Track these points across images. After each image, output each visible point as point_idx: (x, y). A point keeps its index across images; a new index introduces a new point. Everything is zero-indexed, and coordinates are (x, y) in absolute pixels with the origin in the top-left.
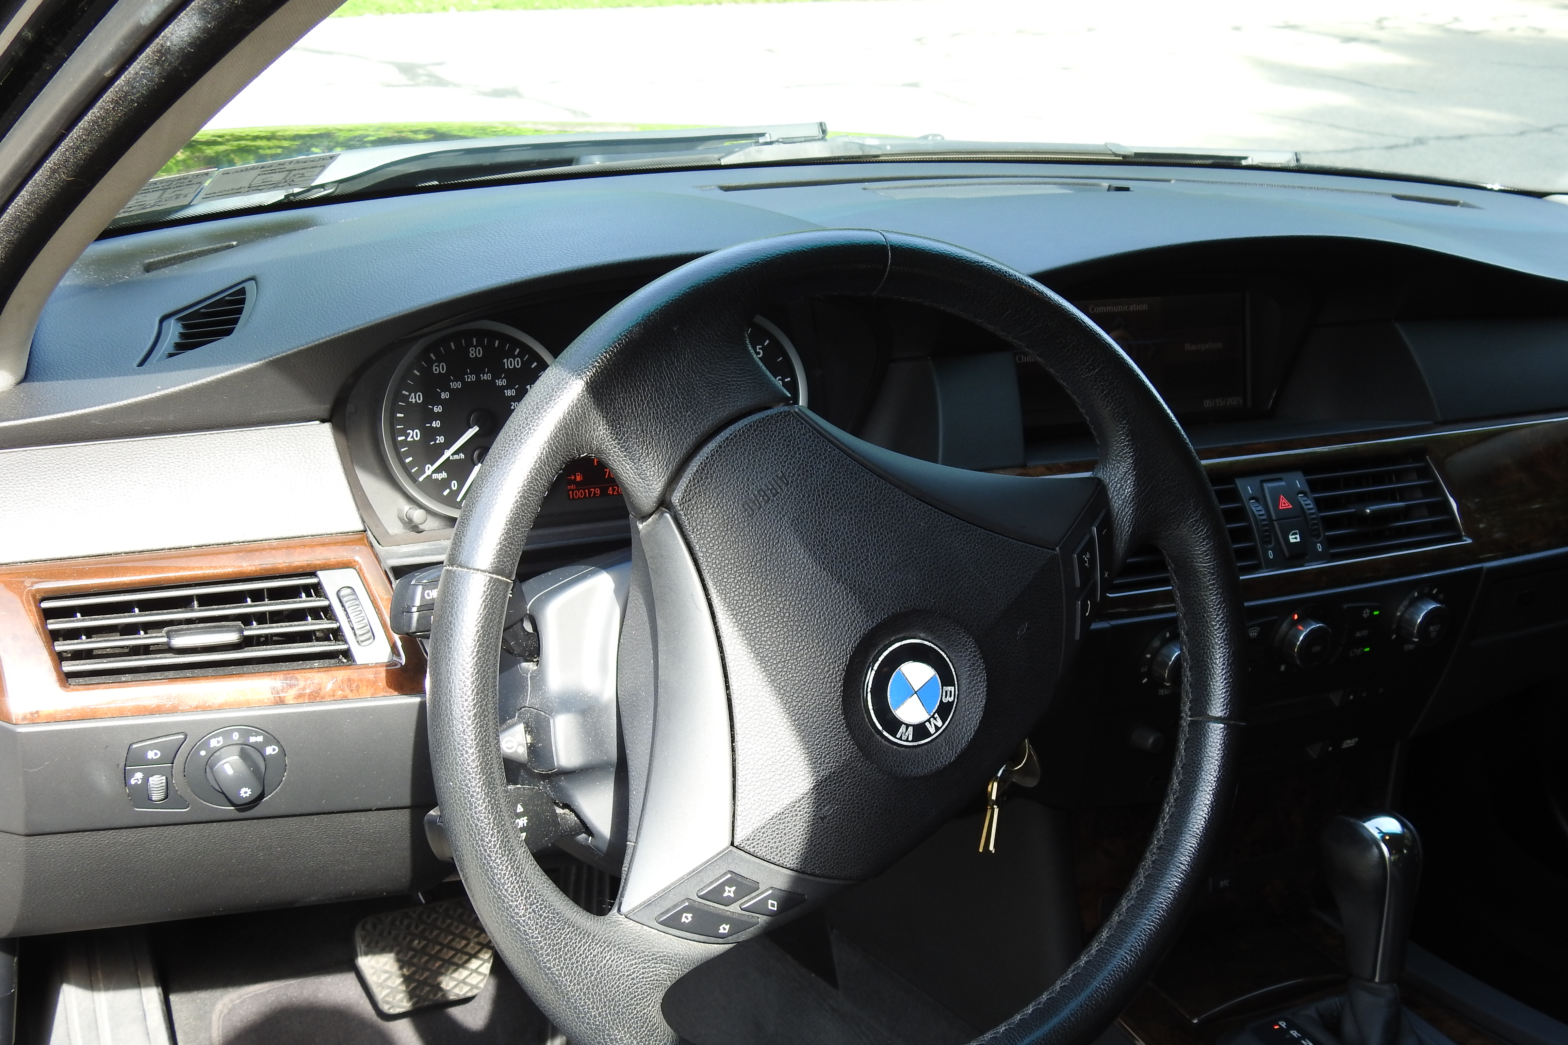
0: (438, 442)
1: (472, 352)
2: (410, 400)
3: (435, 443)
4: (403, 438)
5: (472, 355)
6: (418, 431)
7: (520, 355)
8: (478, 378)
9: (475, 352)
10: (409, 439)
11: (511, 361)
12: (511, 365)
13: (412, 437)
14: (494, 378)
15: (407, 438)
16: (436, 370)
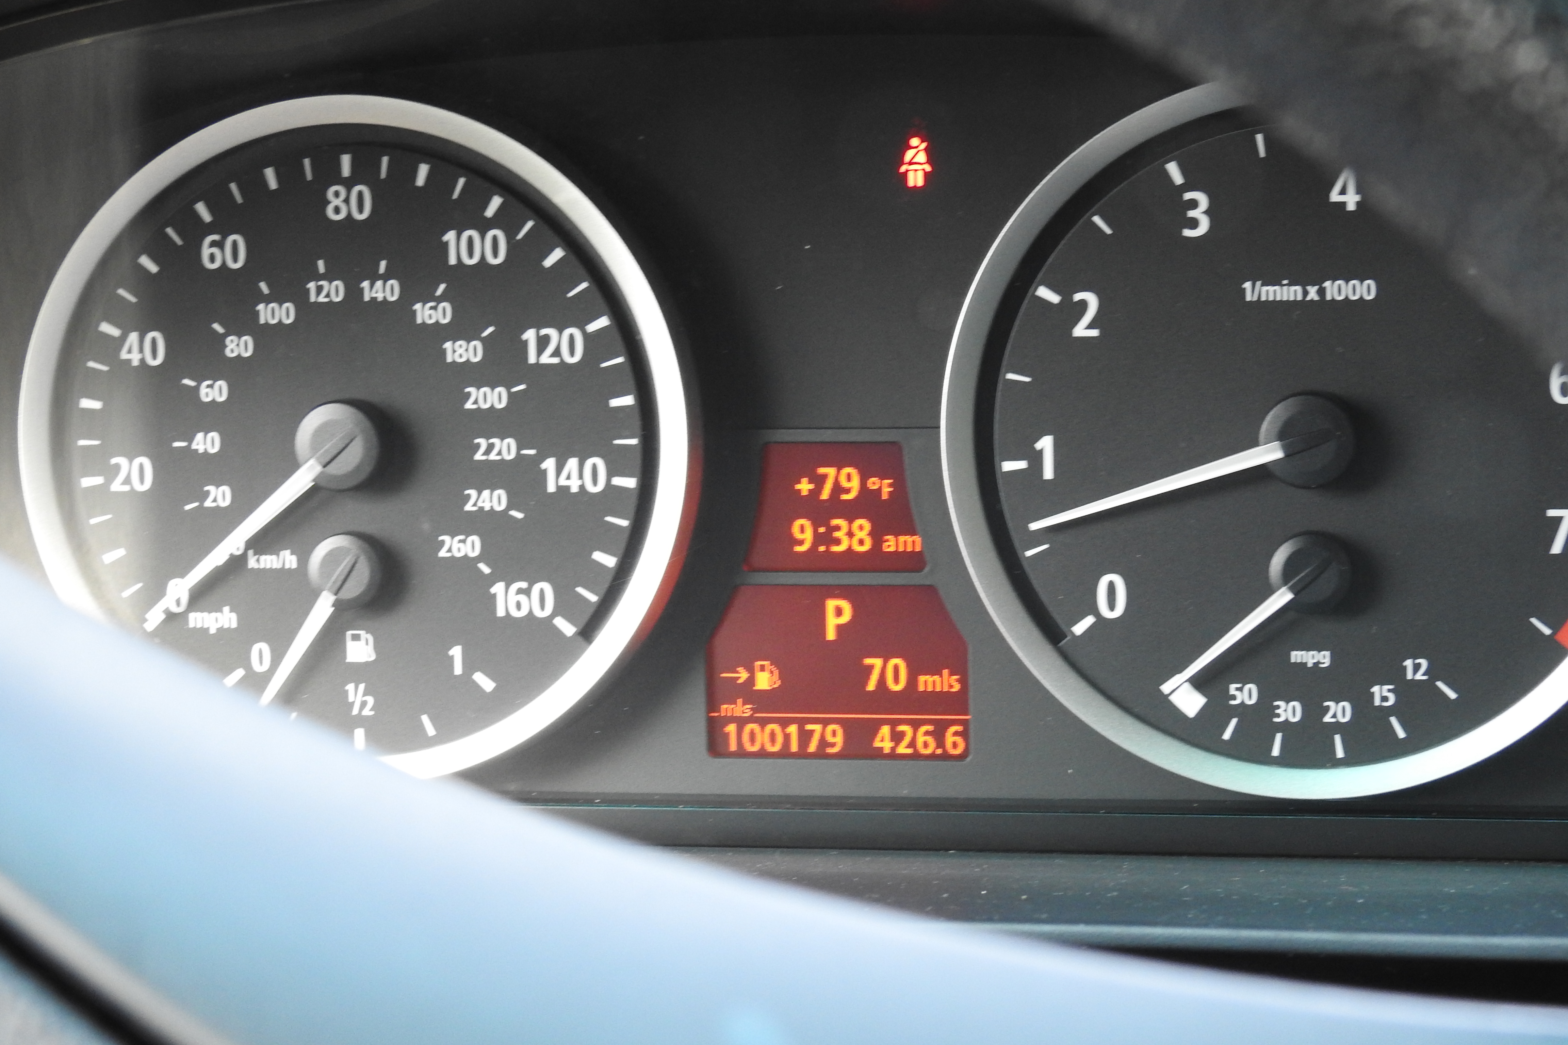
0: (208, 503)
1: (335, 202)
2: (124, 355)
3: (201, 507)
4: (98, 480)
5: (337, 210)
6: (146, 462)
7: (500, 220)
8: (353, 292)
9: (347, 201)
10: (117, 486)
11: (470, 241)
12: (471, 254)
13: (127, 481)
14: (410, 295)
15: (109, 480)
16: (212, 258)
